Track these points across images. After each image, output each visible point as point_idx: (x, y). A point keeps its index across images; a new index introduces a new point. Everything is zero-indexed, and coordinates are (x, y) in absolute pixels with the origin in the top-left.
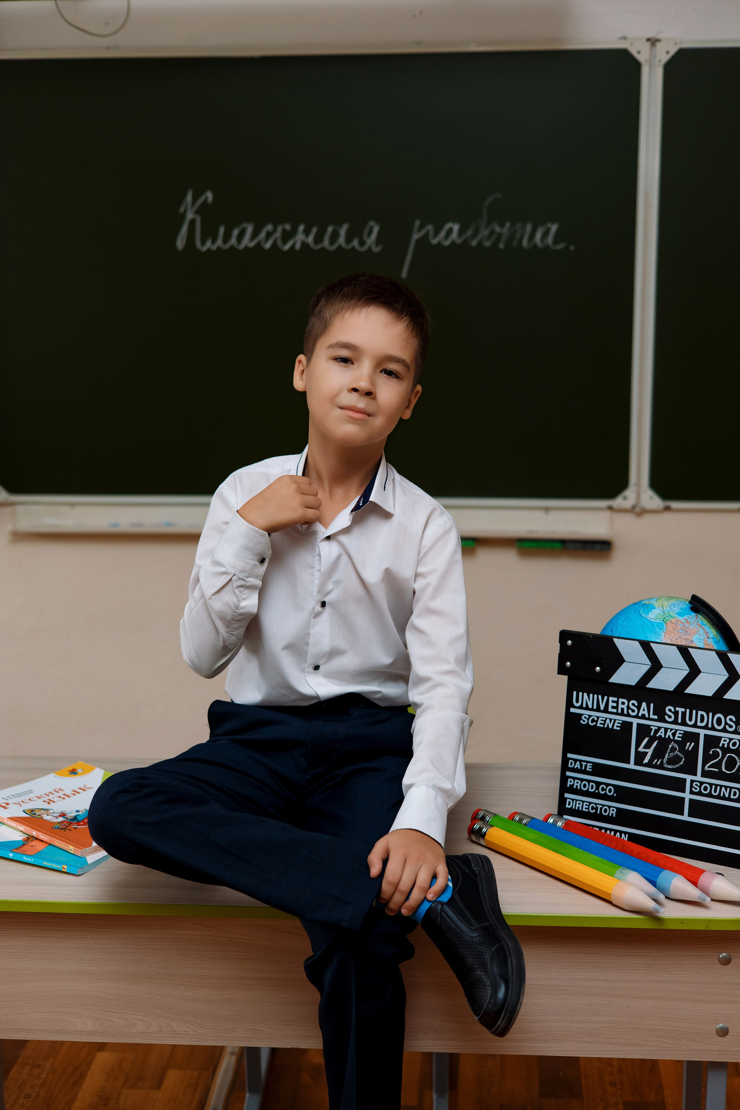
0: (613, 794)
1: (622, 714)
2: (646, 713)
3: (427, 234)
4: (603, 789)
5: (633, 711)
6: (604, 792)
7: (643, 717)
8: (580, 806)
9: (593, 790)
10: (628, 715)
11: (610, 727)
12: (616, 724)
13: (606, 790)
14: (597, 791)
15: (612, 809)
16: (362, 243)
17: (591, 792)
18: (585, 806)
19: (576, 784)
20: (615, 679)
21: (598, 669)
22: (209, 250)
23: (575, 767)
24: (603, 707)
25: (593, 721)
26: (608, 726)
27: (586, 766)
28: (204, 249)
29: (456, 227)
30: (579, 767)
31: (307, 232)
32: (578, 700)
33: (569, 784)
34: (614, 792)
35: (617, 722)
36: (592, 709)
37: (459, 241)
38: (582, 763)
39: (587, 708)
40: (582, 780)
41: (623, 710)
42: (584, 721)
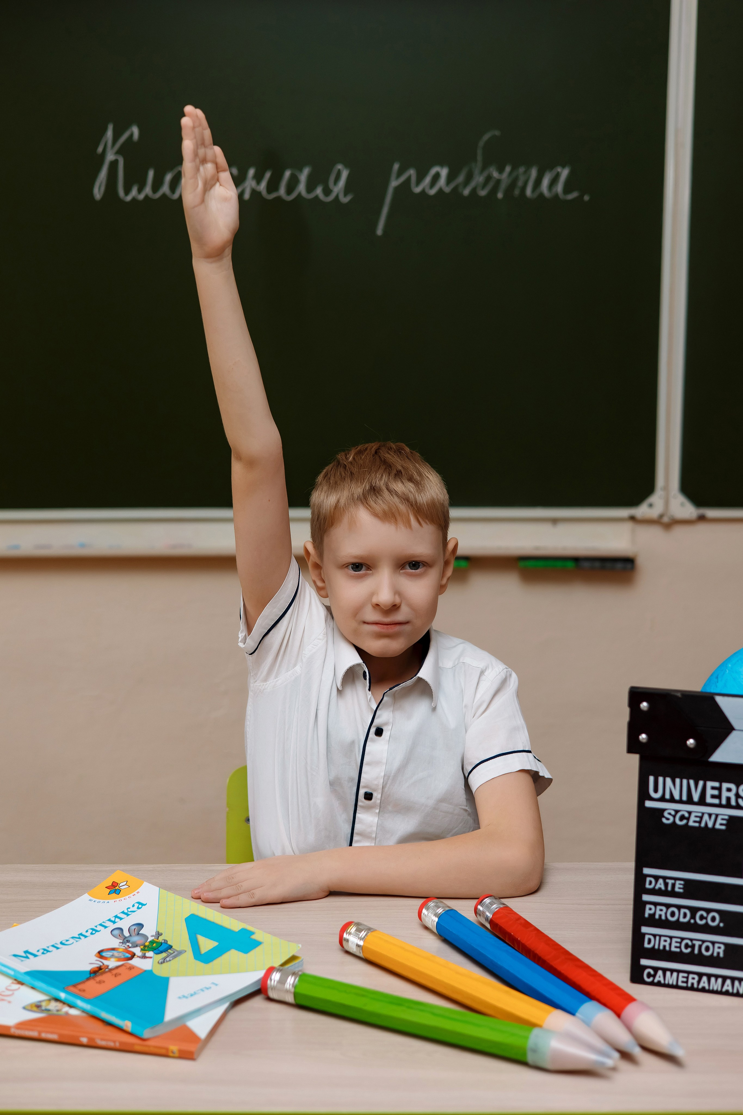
0: (719, 924)
1: (728, 806)
3: (409, 179)
4: (702, 918)
6: (703, 922)
8: (667, 944)
9: (686, 920)
10: (739, 806)
11: (710, 825)
12: (719, 821)
13: (706, 918)
14: (692, 921)
15: (717, 945)
16: (327, 192)
17: (683, 923)
18: (674, 944)
19: (658, 913)
20: (719, 756)
21: (691, 742)
22: (134, 200)
23: (657, 887)
24: (696, 797)
25: (682, 818)
26: (706, 824)
27: (673, 885)
28: (129, 198)
29: (444, 172)
30: (663, 888)
31: (258, 178)
32: (656, 790)
33: (647, 913)
34: (721, 921)
35: (720, 817)
36: (681, 801)
37: (447, 190)
38: (668, 881)
39: (673, 800)
40: (669, 906)
41: (729, 799)
42: (668, 820)
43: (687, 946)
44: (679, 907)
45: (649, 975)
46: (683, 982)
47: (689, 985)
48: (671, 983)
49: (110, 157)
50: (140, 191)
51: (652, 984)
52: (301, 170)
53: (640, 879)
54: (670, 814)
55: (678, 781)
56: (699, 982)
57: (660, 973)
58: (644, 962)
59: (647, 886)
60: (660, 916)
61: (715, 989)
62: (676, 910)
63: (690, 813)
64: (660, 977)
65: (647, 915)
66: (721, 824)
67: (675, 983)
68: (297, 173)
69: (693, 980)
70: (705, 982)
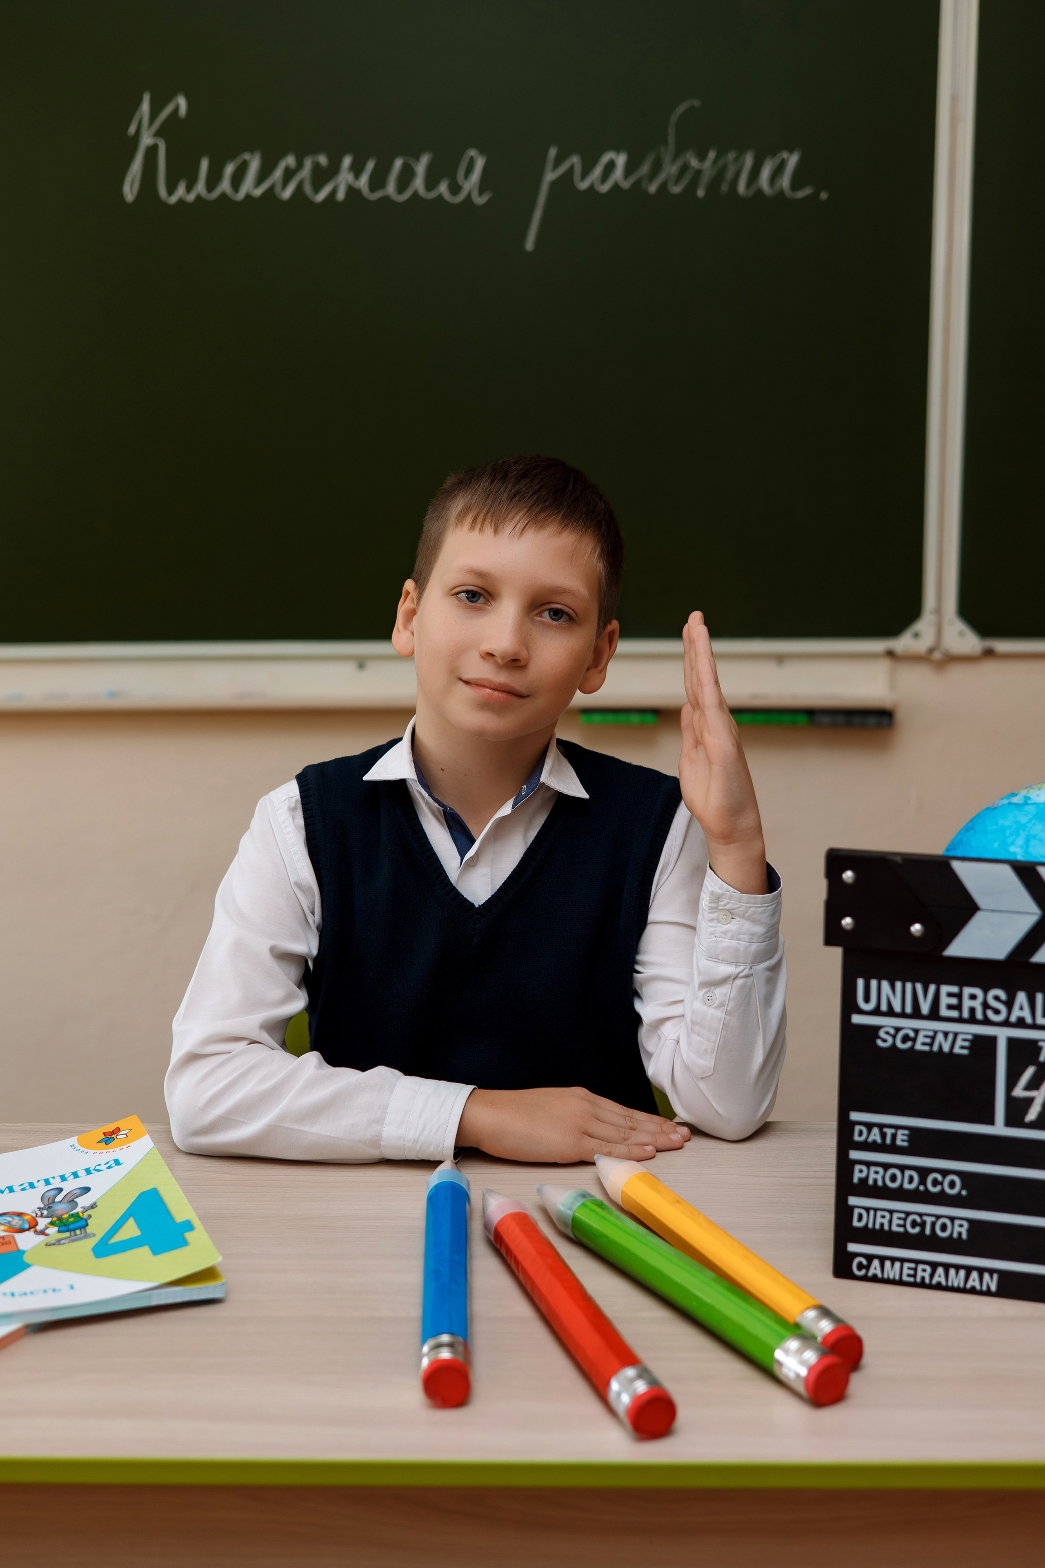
0: (960, 1193)
1: (971, 1020)
2: (1027, 1015)
3: (571, 169)
4: (935, 1183)
5: (997, 1012)
6: (938, 1189)
7: (1021, 1023)
8: (885, 1222)
9: (913, 1186)
10: (987, 1022)
11: (945, 1049)
12: (959, 1042)
13: (942, 1184)
14: (922, 1188)
15: (956, 1222)
16: (455, 189)
17: (907, 1191)
18: (895, 1221)
19: (872, 1176)
20: (958, 948)
21: (916, 928)
22: (181, 201)
23: (870, 1140)
24: (924, 1009)
25: (906, 1038)
26: (940, 1047)
27: (894, 1136)
28: (173, 200)
29: (621, 160)
30: (879, 1140)
31: (357, 170)
32: (867, 999)
33: (857, 1176)
34: (963, 1188)
35: (960, 1037)
36: (903, 1015)
37: (626, 185)
38: (885, 1130)
39: (891, 1013)
40: (886, 1166)
41: (972, 1010)
42: (884, 1042)
43: (914, 1224)
44: (902, 1168)
45: (860, 1266)
46: (909, 1275)
47: (919, 1280)
48: (891, 1277)
49: (147, 140)
50: (189, 189)
51: (865, 1278)
52: (417, 158)
53: (845, 1128)
54: (887, 1033)
55: (898, 985)
56: (932, 1276)
57: (876, 1263)
58: (852, 1247)
59: (856, 1138)
60: (875, 1181)
61: (956, 1285)
62: (898, 1173)
63: (916, 1031)
64: (875, 1269)
65: (856, 1180)
66: (962, 1047)
67: (897, 1277)
68: (412, 162)
69: (924, 1272)
70: (940, 1276)
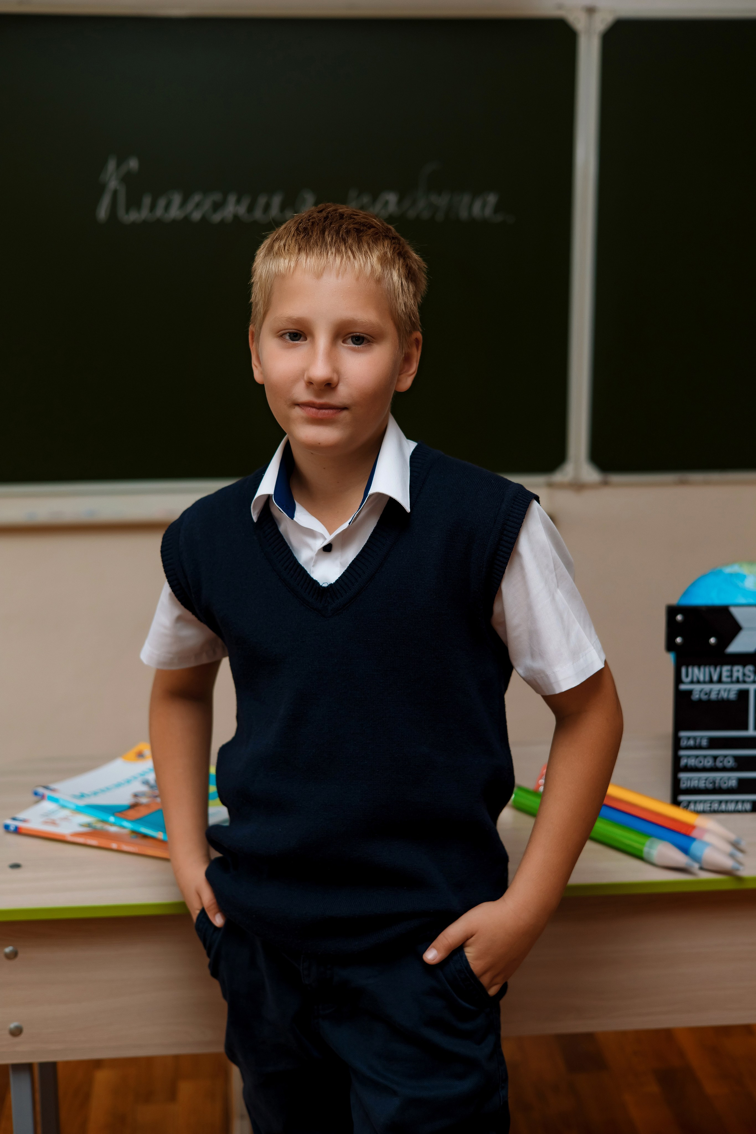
0: (733, 765)
1: (738, 682)
4: (721, 762)
5: (749, 677)
6: (722, 765)
8: (696, 783)
9: (710, 765)
10: (745, 682)
11: (725, 697)
12: (732, 693)
13: (724, 762)
14: (713, 764)
15: (731, 780)
17: (707, 767)
18: (701, 783)
20: (733, 648)
21: (712, 640)
22: (133, 221)
24: (715, 678)
25: (706, 694)
26: (723, 697)
31: (238, 201)
32: (687, 676)
34: (734, 763)
36: (704, 682)
37: (398, 213)
39: (698, 682)
40: (697, 757)
41: (738, 678)
42: (695, 696)
44: (705, 757)
46: (708, 808)
47: (713, 809)
48: (699, 809)
49: (112, 186)
50: (139, 213)
52: (274, 197)
53: (677, 740)
54: (697, 692)
55: (702, 668)
56: (719, 807)
57: (691, 803)
58: (681, 796)
59: (683, 744)
60: (692, 764)
61: (731, 809)
62: (703, 759)
63: (712, 690)
64: (691, 805)
65: (682, 765)
66: (734, 695)
67: (702, 809)
68: (271, 199)
69: (715, 806)
70: (723, 807)
